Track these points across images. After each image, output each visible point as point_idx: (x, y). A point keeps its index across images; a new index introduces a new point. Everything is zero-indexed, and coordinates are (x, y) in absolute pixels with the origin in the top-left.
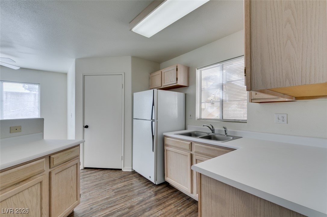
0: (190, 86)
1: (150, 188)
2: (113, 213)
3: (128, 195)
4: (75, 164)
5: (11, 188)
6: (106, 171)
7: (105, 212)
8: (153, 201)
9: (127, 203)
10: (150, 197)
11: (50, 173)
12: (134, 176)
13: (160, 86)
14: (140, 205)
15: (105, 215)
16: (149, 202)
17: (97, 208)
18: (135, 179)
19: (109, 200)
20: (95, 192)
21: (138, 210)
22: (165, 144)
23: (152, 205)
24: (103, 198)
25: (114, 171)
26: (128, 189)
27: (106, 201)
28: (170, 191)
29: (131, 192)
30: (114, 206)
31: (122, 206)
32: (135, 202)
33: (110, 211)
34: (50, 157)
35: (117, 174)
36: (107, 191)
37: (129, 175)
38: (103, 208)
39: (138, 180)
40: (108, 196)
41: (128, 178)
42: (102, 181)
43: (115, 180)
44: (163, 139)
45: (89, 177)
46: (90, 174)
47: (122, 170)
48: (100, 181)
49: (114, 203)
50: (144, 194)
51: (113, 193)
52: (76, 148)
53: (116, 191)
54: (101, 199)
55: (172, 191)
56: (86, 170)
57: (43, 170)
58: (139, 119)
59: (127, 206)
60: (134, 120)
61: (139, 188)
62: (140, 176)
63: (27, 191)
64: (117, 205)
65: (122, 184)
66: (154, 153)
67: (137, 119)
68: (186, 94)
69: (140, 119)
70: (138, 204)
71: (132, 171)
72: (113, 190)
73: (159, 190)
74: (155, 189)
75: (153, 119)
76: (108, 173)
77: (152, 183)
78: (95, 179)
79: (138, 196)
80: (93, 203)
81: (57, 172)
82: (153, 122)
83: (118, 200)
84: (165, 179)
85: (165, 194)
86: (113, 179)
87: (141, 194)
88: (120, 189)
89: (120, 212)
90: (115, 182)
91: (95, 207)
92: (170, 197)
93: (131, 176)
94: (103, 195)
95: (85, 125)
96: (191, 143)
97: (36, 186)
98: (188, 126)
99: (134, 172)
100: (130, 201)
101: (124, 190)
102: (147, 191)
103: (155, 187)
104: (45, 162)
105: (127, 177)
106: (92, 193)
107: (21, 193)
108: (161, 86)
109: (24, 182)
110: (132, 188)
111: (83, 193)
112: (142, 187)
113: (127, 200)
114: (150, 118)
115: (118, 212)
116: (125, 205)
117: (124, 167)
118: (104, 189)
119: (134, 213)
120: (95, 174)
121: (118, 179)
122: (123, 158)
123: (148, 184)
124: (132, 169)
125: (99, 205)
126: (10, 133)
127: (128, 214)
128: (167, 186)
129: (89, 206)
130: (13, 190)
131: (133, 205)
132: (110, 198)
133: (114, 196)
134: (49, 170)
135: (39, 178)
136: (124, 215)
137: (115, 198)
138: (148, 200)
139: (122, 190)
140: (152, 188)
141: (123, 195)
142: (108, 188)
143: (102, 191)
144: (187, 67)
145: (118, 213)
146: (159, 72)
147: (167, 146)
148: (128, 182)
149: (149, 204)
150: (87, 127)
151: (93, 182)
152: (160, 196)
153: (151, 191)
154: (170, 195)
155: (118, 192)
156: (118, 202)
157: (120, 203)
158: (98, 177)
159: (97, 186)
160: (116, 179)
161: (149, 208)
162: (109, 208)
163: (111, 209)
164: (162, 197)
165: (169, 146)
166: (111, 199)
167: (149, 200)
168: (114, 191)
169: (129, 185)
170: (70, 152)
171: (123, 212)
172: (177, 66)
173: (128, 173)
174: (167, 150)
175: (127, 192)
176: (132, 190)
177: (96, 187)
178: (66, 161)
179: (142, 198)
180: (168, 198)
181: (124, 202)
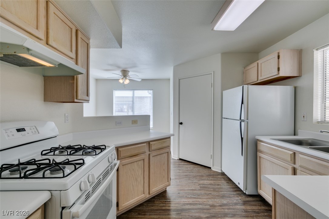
0: (303, 76)
1: (238, 195)
2: (194, 204)
3: (212, 194)
4: (167, 152)
5: (128, 158)
6: (196, 166)
7: (189, 200)
8: (238, 209)
9: (210, 200)
10: (236, 204)
11: (149, 155)
12: (223, 178)
13: (256, 80)
14: (223, 208)
15: (188, 202)
16: (234, 209)
17: (183, 194)
18: (223, 181)
19: (194, 192)
20: (184, 181)
21: (219, 212)
22: (258, 149)
23: (235, 213)
24: (189, 188)
25: (204, 167)
26: (213, 188)
27: (191, 192)
28: (263, 208)
29: (216, 192)
30: (198, 198)
31: (205, 201)
32: (218, 203)
33: (192, 201)
34: (149, 143)
35: (206, 171)
36: (194, 183)
37: (217, 176)
38: (188, 196)
39: (225, 183)
40: (193, 188)
41: (216, 177)
42: (191, 173)
43: (202, 176)
44: (256, 143)
45: (182, 167)
46: (182, 165)
47: (212, 169)
48: (190, 173)
49: (198, 196)
50: (229, 198)
51: (199, 187)
52: (167, 139)
53: (202, 186)
54: (187, 188)
55: (267, 208)
56: (180, 161)
57: (145, 151)
58: (228, 119)
59: (209, 203)
60: (223, 119)
61: (225, 191)
62: (229, 180)
63: (136, 162)
64: (200, 198)
65: (209, 182)
66: (243, 158)
67: (226, 118)
68: (295, 88)
69: (230, 119)
70: (220, 206)
71: (221, 173)
72: (200, 184)
73: (248, 201)
74: (244, 198)
75: (242, 119)
76: (198, 168)
77: (241, 190)
78: (186, 170)
79: (223, 199)
80: (181, 189)
81: (154, 155)
82: (242, 122)
83: (202, 195)
84: (258, 191)
85: (255, 208)
86: (201, 175)
87: (226, 197)
88: (206, 186)
89: (201, 206)
90: (202, 178)
91: (181, 193)
92: (263, 214)
93: (219, 176)
94: (190, 186)
95: (180, 122)
96: (295, 153)
97: (141, 161)
98: (299, 130)
99: (223, 174)
100: (213, 200)
101: (209, 188)
102: (234, 197)
103: (244, 197)
104: (146, 146)
105: (214, 176)
106: (182, 181)
107: (133, 163)
108: (258, 80)
109: (135, 157)
110: (217, 189)
111: (175, 178)
112: (229, 191)
113: (210, 198)
114: (239, 118)
115: (199, 204)
116: (207, 201)
117: (213, 166)
118: (192, 181)
119: (214, 212)
120: (187, 166)
121: (206, 176)
122: (212, 157)
123: (236, 190)
124: (222, 171)
125: (185, 193)
126: (132, 124)
127: (208, 211)
128: (261, 201)
129: (178, 191)
130: (129, 160)
131: (215, 205)
132: (195, 190)
133: (200, 190)
134: (149, 153)
135: (142, 156)
136: (204, 210)
137: (199, 192)
138: (232, 206)
139: (207, 187)
140: (240, 196)
141: (208, 192)
142: (195, 181)
143: (190, 182)
144: (298, 50)
145: (199, 206)
146: (255, 64)
147: (261, 152)
148: (215, 181)
149: (233, 211)
150: (181, 123)
151: (184, 172)
152: (249, 208)
153: (238, 198)
154: (263, 212)
155: (203, 187)
156: (202, 196)
157: (203, 198)
158: (189, 169)
159: (186, 176)
160: (204, 175)
161: (232, 214)
162: (192, 198)
163: (194, 200)
164: (251, 210)
165: (264, 153)
166: (196, 192)
167: (234, 207)
168: (200, 186)
169: (215, 185)
170: (163, 142)
171: (204, 207)
172: (279, 53)
173: (217, 173)
174: (260, 157)
175: (212, 190)
176: (217, 190)
177: (186, 178)
178: (160, 148)
179: (226, 202)
180: (259, 213)
181: (207, 198)
